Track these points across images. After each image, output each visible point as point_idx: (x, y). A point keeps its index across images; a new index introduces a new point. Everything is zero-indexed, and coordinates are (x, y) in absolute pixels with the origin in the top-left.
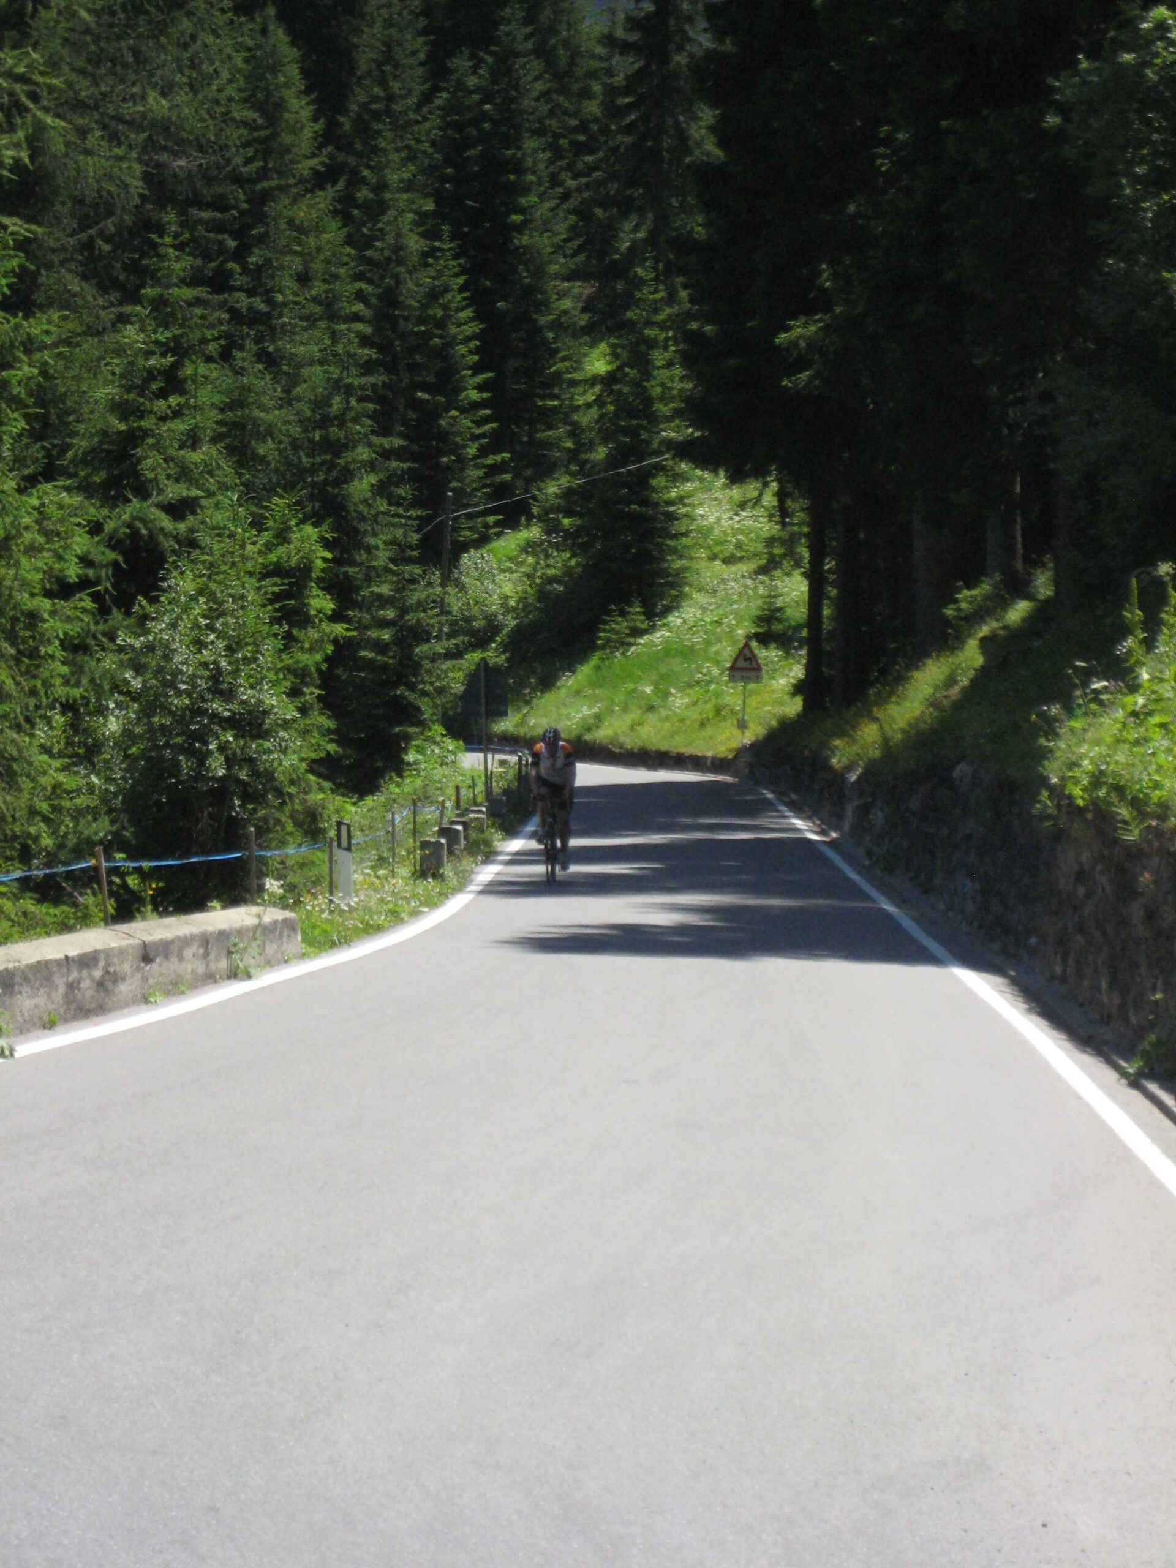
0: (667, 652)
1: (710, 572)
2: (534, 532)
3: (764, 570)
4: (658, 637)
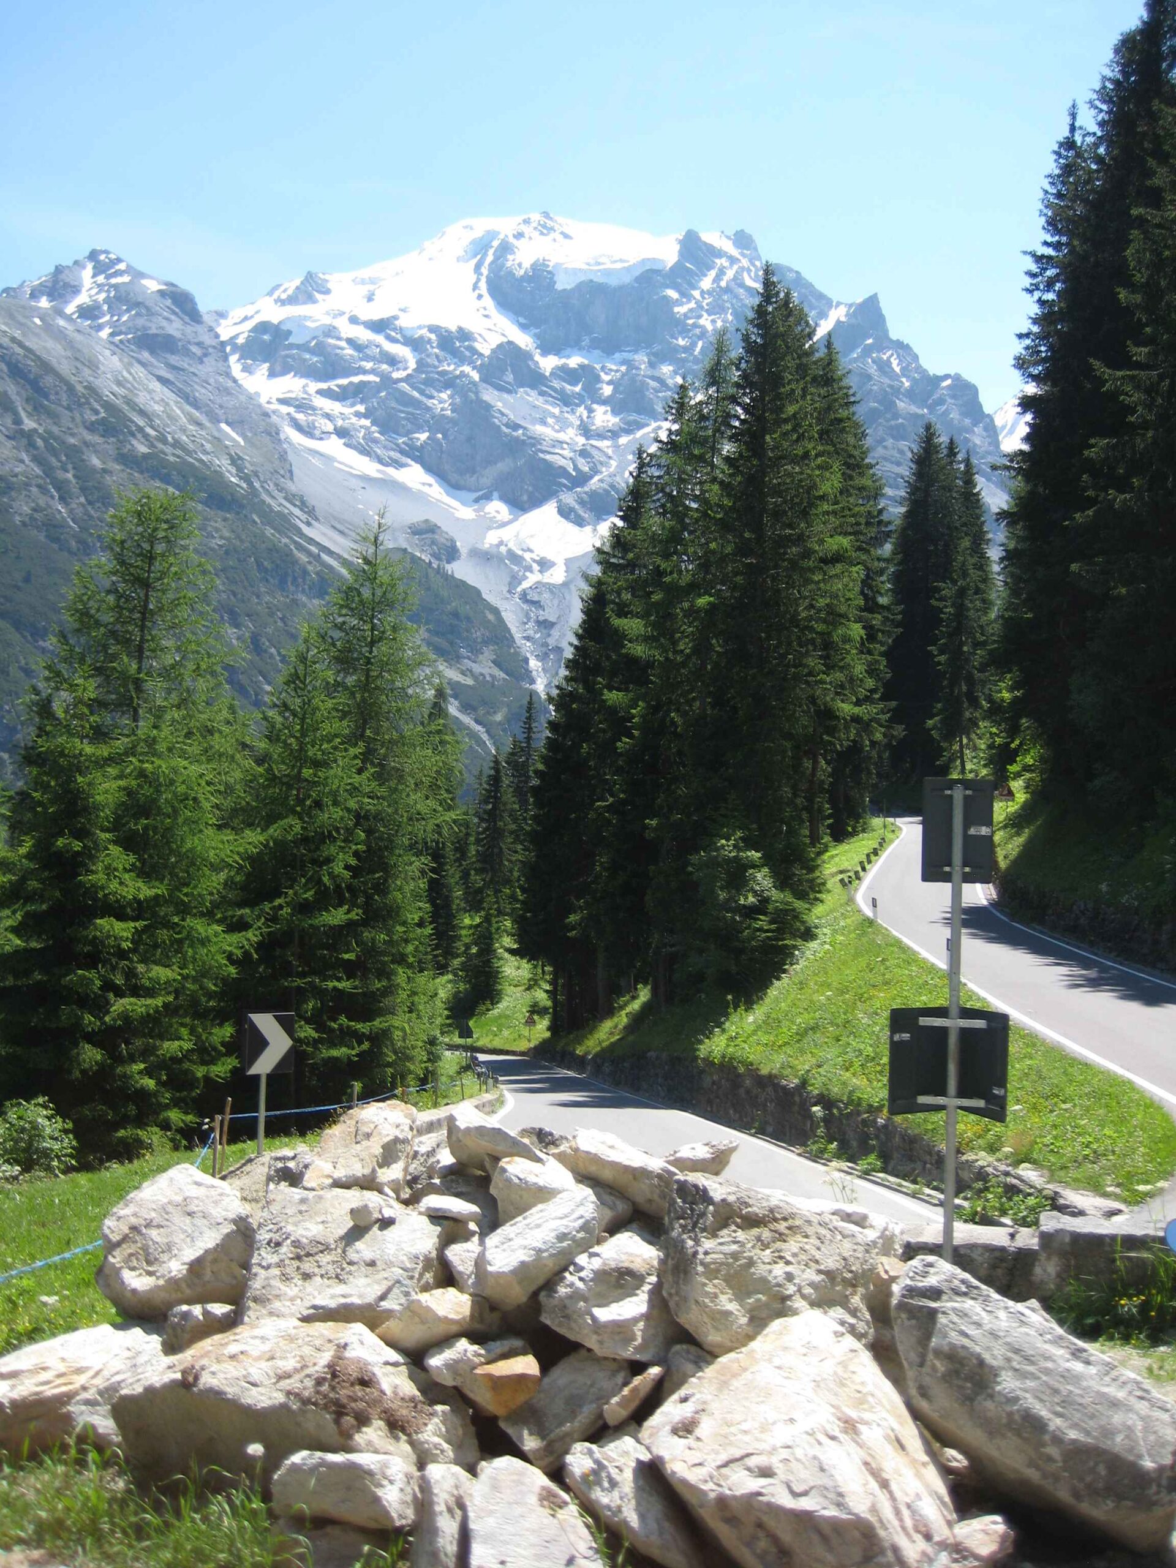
0: (500, 1016)
1: (509, 989)
2: (450, 977)
3: (528, 989)
4: (496, 1012)
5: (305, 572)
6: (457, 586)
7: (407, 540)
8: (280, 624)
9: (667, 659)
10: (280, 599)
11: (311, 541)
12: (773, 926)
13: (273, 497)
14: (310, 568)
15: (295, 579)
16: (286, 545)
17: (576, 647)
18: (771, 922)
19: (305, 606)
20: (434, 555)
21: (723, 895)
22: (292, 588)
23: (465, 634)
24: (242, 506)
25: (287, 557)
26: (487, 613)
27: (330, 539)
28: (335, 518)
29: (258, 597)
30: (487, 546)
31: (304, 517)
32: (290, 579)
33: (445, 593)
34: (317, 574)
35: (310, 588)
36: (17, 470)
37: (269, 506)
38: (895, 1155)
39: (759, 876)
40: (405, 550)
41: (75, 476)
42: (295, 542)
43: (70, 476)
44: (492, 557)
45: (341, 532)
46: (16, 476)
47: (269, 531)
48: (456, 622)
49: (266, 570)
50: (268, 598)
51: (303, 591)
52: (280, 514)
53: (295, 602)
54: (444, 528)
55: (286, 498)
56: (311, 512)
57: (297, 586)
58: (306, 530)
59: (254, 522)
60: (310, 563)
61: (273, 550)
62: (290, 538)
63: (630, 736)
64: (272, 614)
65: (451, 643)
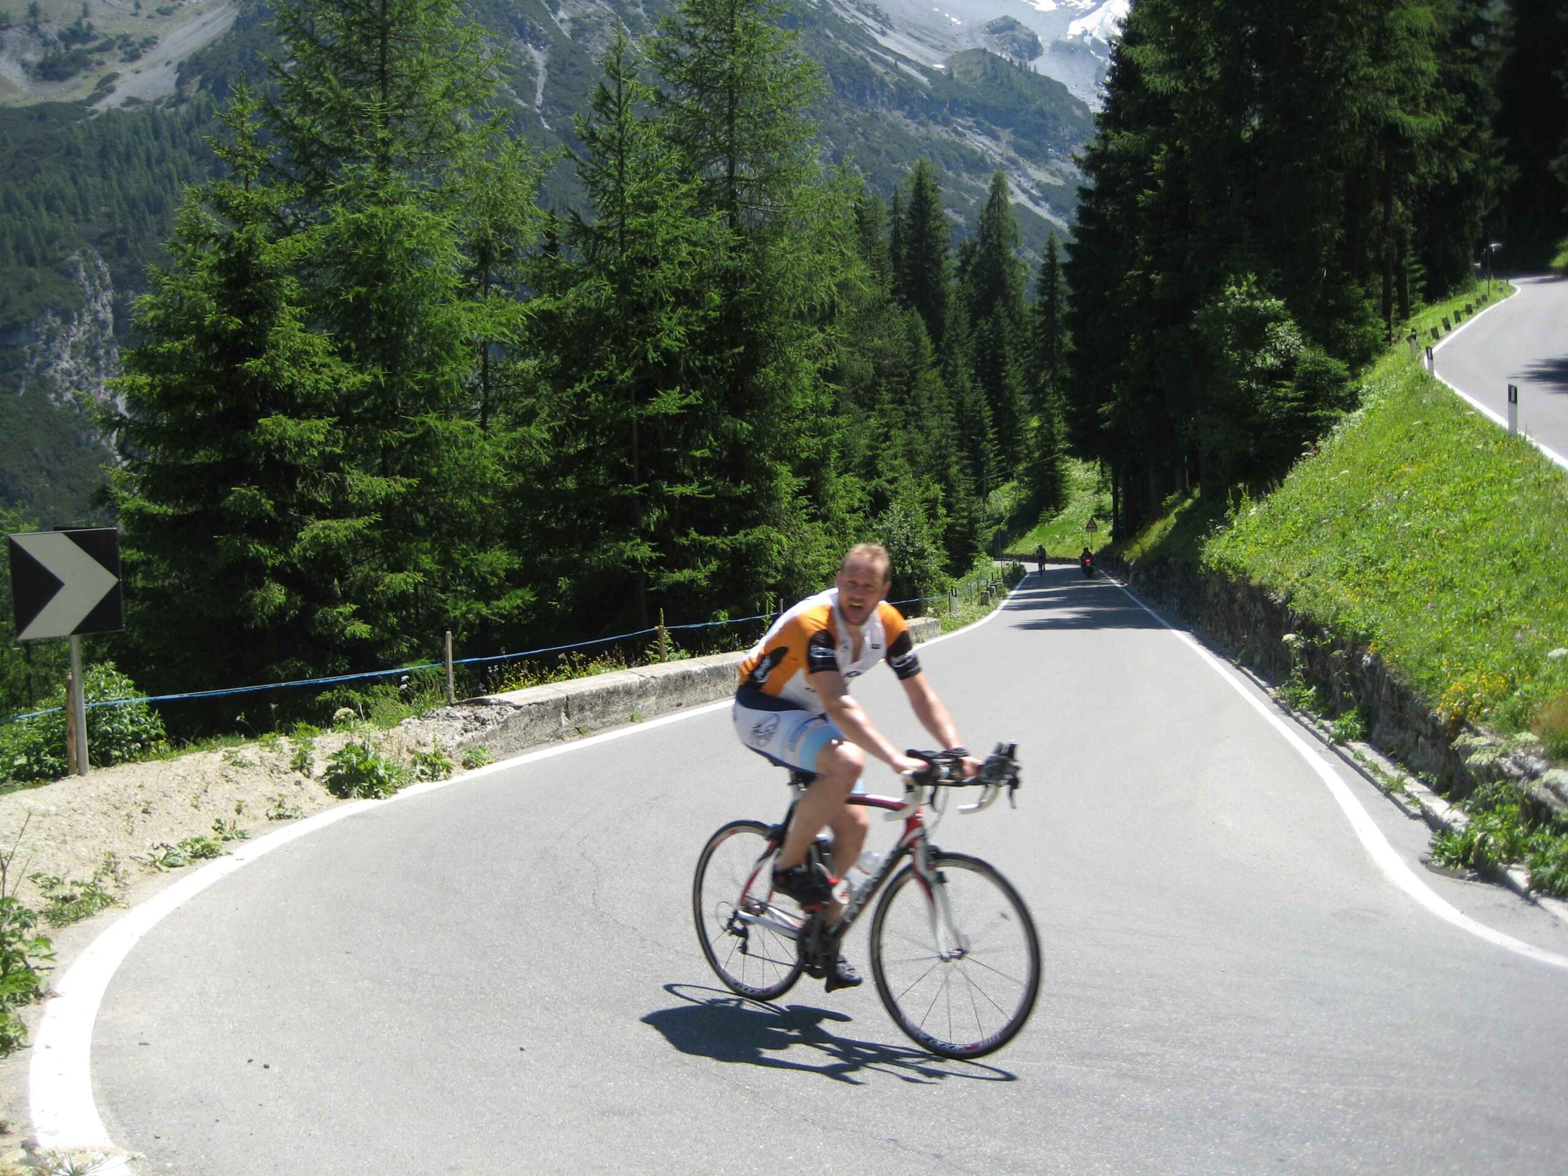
1: (1077, 494)
3: (1097, 493)
4: (1060, 518)
5: (883, 84)
6: (1042, 84)
7: (986, 39)
8: (862, 140)
9: (1193, 89)
10: (860, 113)
11: (887, 51)
12: (1301, 394)
13: (846, 10)
14: (887, 79)
15: (873, 92)
16: (861, 57)
17: (1107, 100)
18: (1299, 388)
19: (885, 118)
20: (1014, 53)
21: (1235, 356)
22: (870, 101)
23: (1052, 133)
24: (813, 22)
25: (864, 71)
26: (1074, 108)
27: (907, 47)
28: (909, 23)
29: (837, 114)
30: (1070, 37)
31: (877, 26)
32: (868, 92)
33: (1027, 92)
34: (895, 84)
35: (889, 100)
36: (589, 11)
37: (842, 19)
38: (1382, 715)
39: (1281, 330)
40: (985, 50)
41: (645, 10)
42: (871, 54)
43: (640, 10)
44: (1076, 49)
45: (918, 39)
46: (588, 17)
47: (843, 45)
48: (1041, 121)
49: (843, 86)
50: (847, 115)
51: (883, 103)
52: (854, 26)
53: (874, 115)
54: (1024, 23)
55: (858, 9)
56: (885, 21)
57: (876, 98)
58: (880, 39)
59: (827, 37)
60: (886, 73)
61: (848, 63)
62: (864, 49)
63: (1154, 187)
64: (852, 130)
65: (1039, 144)
